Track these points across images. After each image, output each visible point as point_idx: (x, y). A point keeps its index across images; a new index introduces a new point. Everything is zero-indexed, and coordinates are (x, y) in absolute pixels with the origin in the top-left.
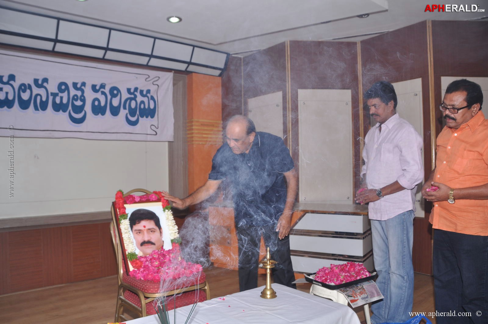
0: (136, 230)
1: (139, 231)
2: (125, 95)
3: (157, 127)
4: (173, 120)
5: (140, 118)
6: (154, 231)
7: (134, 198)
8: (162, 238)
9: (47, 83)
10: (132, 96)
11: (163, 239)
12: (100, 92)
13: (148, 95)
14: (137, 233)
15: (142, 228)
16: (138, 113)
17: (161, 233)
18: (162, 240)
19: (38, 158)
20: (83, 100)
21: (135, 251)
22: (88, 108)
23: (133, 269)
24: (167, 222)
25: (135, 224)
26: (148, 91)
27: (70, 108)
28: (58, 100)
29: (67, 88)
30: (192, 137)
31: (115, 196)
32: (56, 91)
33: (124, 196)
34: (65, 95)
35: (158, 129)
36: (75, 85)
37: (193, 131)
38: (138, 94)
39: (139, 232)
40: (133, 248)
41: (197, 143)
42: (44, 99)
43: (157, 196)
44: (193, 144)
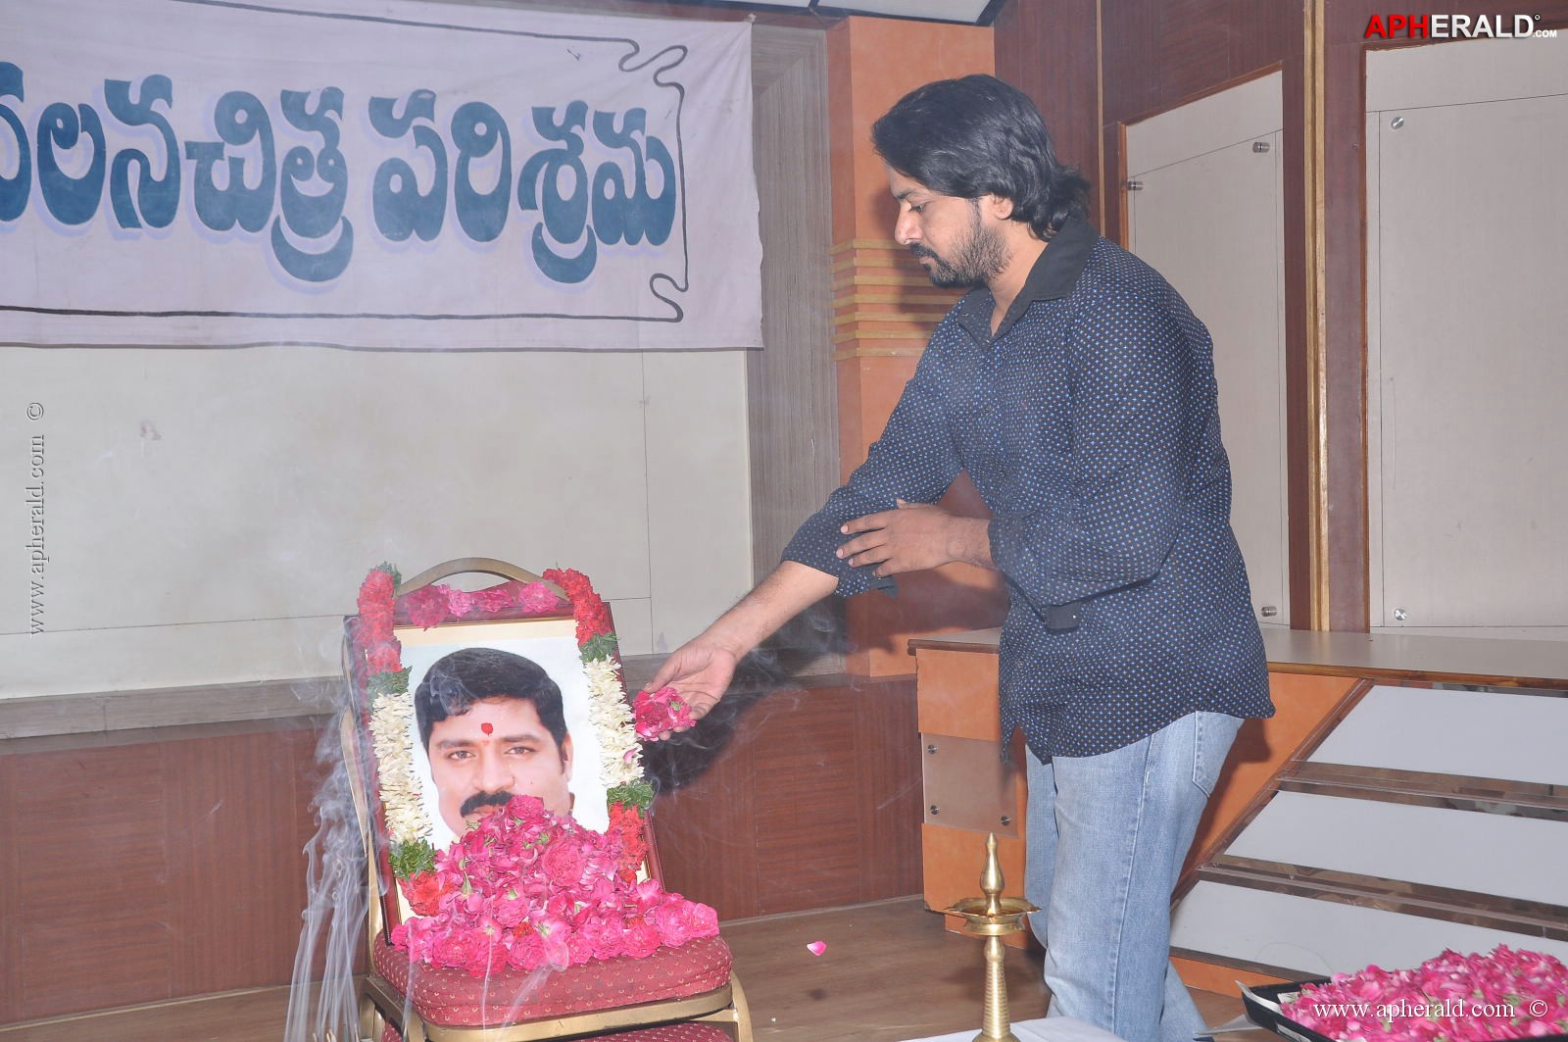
0: (441, 744)
1: (459, 749)
2: (526, 142)
3: (682, 286)
4: (754, 250)
5: (598, 242)
6: (532, 750)
7: (446, 600)
8: (568, 780)
9: (170, 102)
10: (562, 145)
11: (572, 787)
12: (410, 132)
13: (636, 135)
14: (449, 756)
15: (477, 735)
16: (589, 220)
17: (563, 756)
18: (567, 789)
19: (157, 437)
20: (336, 172)
21: (426, 838)
22: (359, 207)
23: (413, 914)
24: (595, 709)
25: (443, 716)
26: (636, 117)
27: (277, 210)
28: (220, 178)
29: (259, 121)
30: (855, 325)
31: (356, 594)
32: (211, 135)
33: (402, 591)
34: (251, 152)
35: (687, 292)
36: (292, 103)
37: (858, 298)
38: (587, 134)
39: (457, 753)
40: (416, 824)
41: (875, 350)
42: (158, 173)
43: (558, 592)
44: (858, 358)
